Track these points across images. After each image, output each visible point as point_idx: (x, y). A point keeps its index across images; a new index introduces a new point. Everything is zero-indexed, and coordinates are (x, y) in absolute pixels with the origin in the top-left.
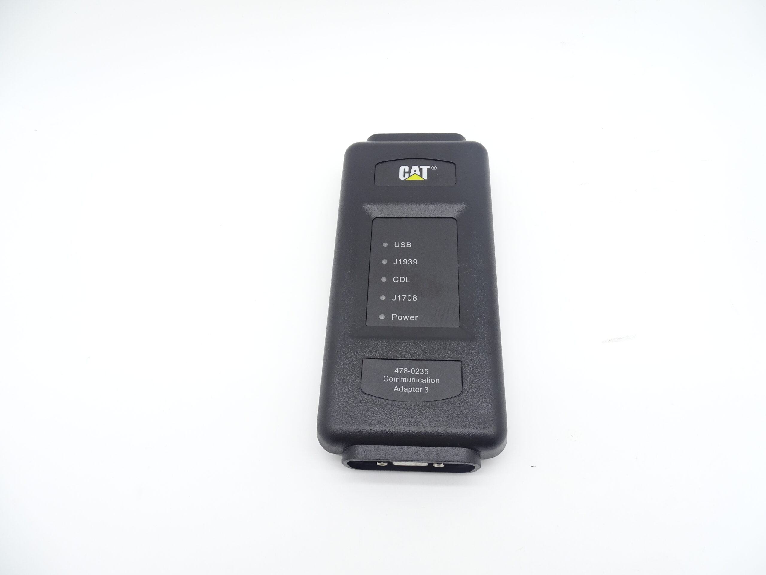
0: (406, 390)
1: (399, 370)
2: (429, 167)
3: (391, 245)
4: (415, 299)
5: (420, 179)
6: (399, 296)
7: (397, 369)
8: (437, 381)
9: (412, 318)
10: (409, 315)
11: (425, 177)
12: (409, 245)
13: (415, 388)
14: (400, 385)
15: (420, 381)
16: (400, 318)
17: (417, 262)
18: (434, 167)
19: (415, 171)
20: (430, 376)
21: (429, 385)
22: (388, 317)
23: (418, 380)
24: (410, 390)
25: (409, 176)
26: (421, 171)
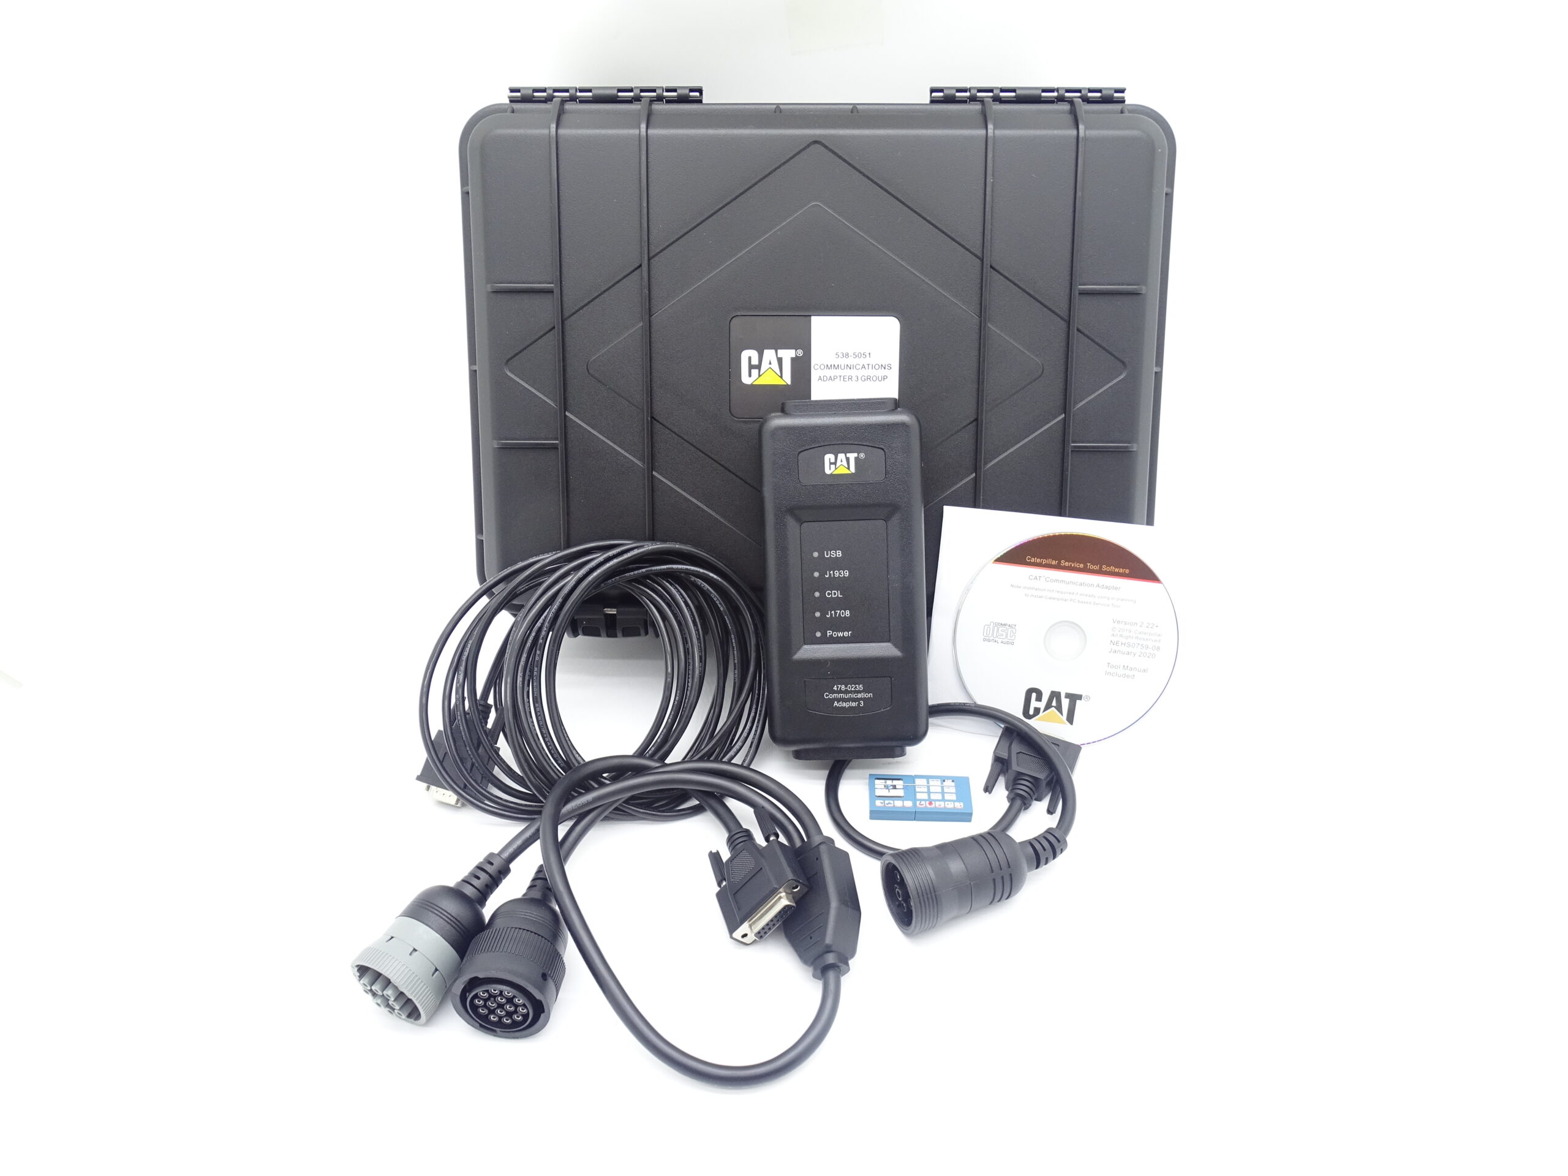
0: (845, 705)
1: (838, 687)
2: (856, 455)
3: (821, 554)
4: (848, 615)
5: (847, 472)
6: (833, 612)
7: (836, 686)
8: (870, 695)
9: (846, 634)
10: (843, 631)
11: (853, 470)
12: (839, 554)
13: (852, 702)
14: (838, 700)
15: (856, 696)
16: (835, 634)
17: (848, 573)
18: (862, 455)
19: (842, 461)
20: (865, 691)
21: (864, 699)
22: (824, 633)
23: (854, 696)
24: (848, 704)
25: (836, 469)
26: (848, 459)
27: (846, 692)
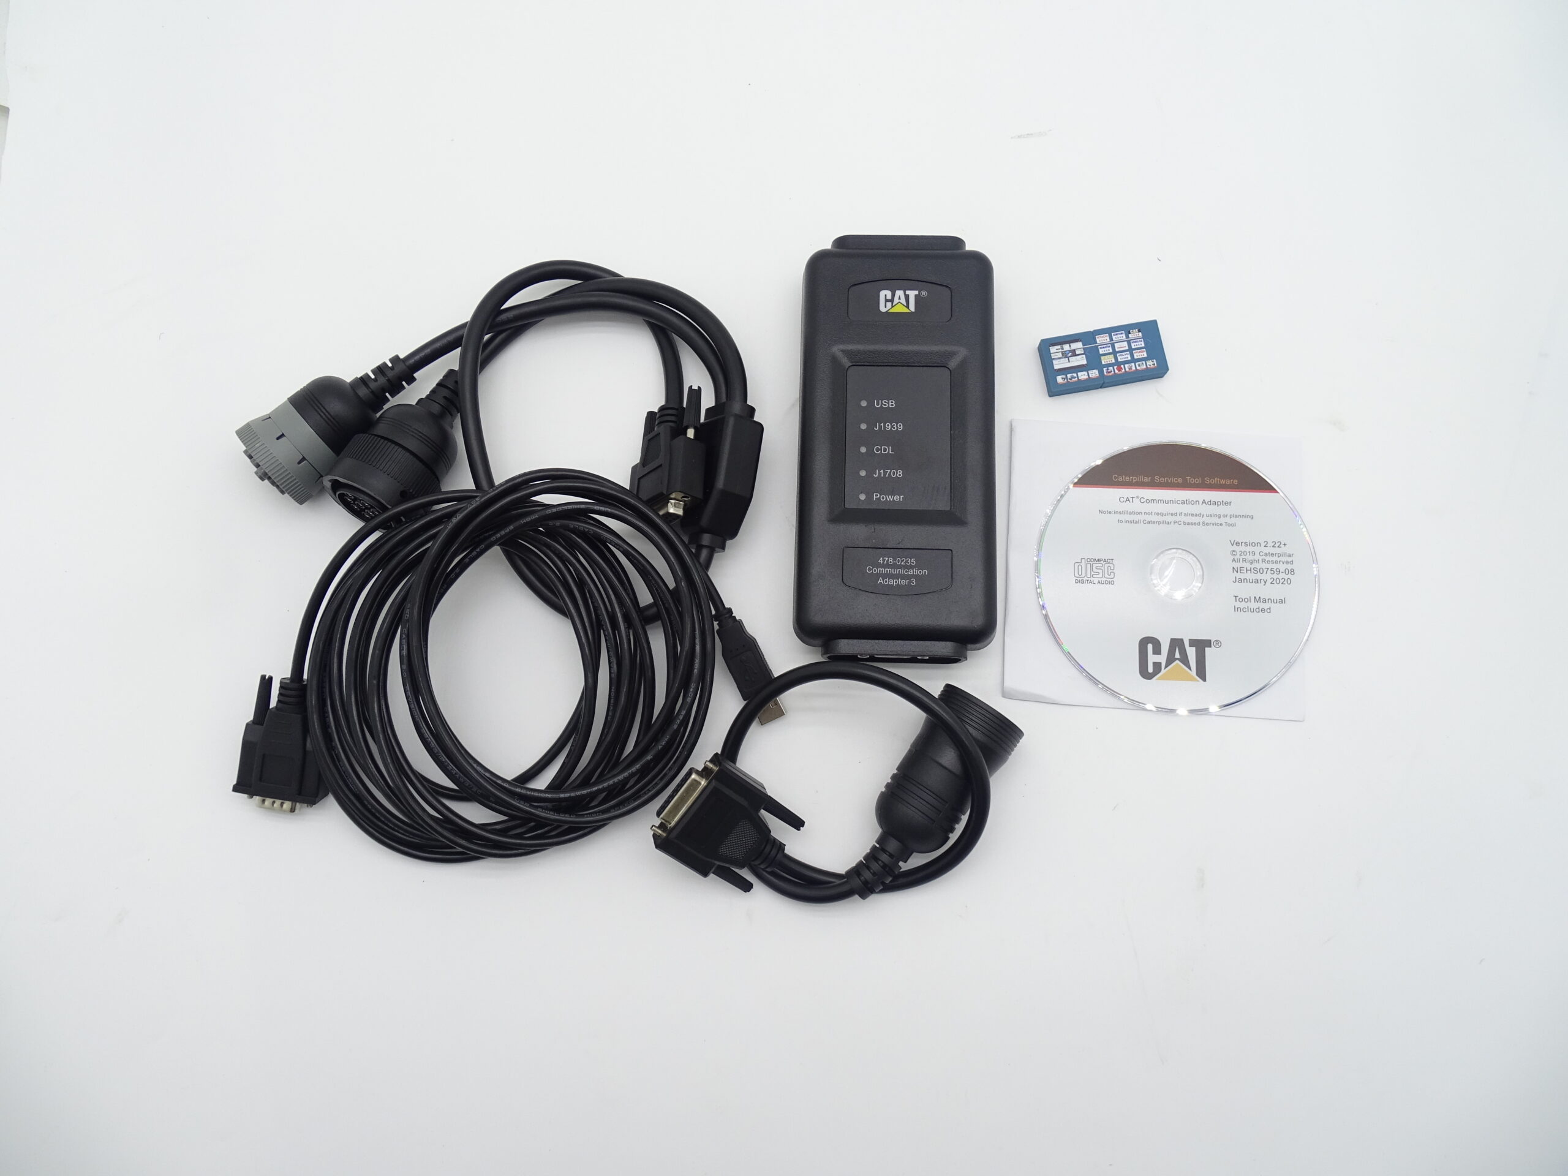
0: (892, 582)
1: (884, 560)
2: (917, 292)
3: (871, 403)
4: (900, 475)
5: (906, 309)
6: (882, 471)
7: (881, 558)
8: (925, 572)
9: (896, 498)
10: (892, 494)
11: (912, 306)
12: (892, 404)
13: (901, 580)
14: (884, 576)
15: (906, 572)
16: (883, 498)
17: (902, 427)
18: (924, 293)
19: (899, 297)
20: (918, 566)
21: (916, 576)
22: (869, 496)
23: (904, 572)
24: (896, 582)
25: (892, 307)
26: (907, 298)
27: (894, 566)
